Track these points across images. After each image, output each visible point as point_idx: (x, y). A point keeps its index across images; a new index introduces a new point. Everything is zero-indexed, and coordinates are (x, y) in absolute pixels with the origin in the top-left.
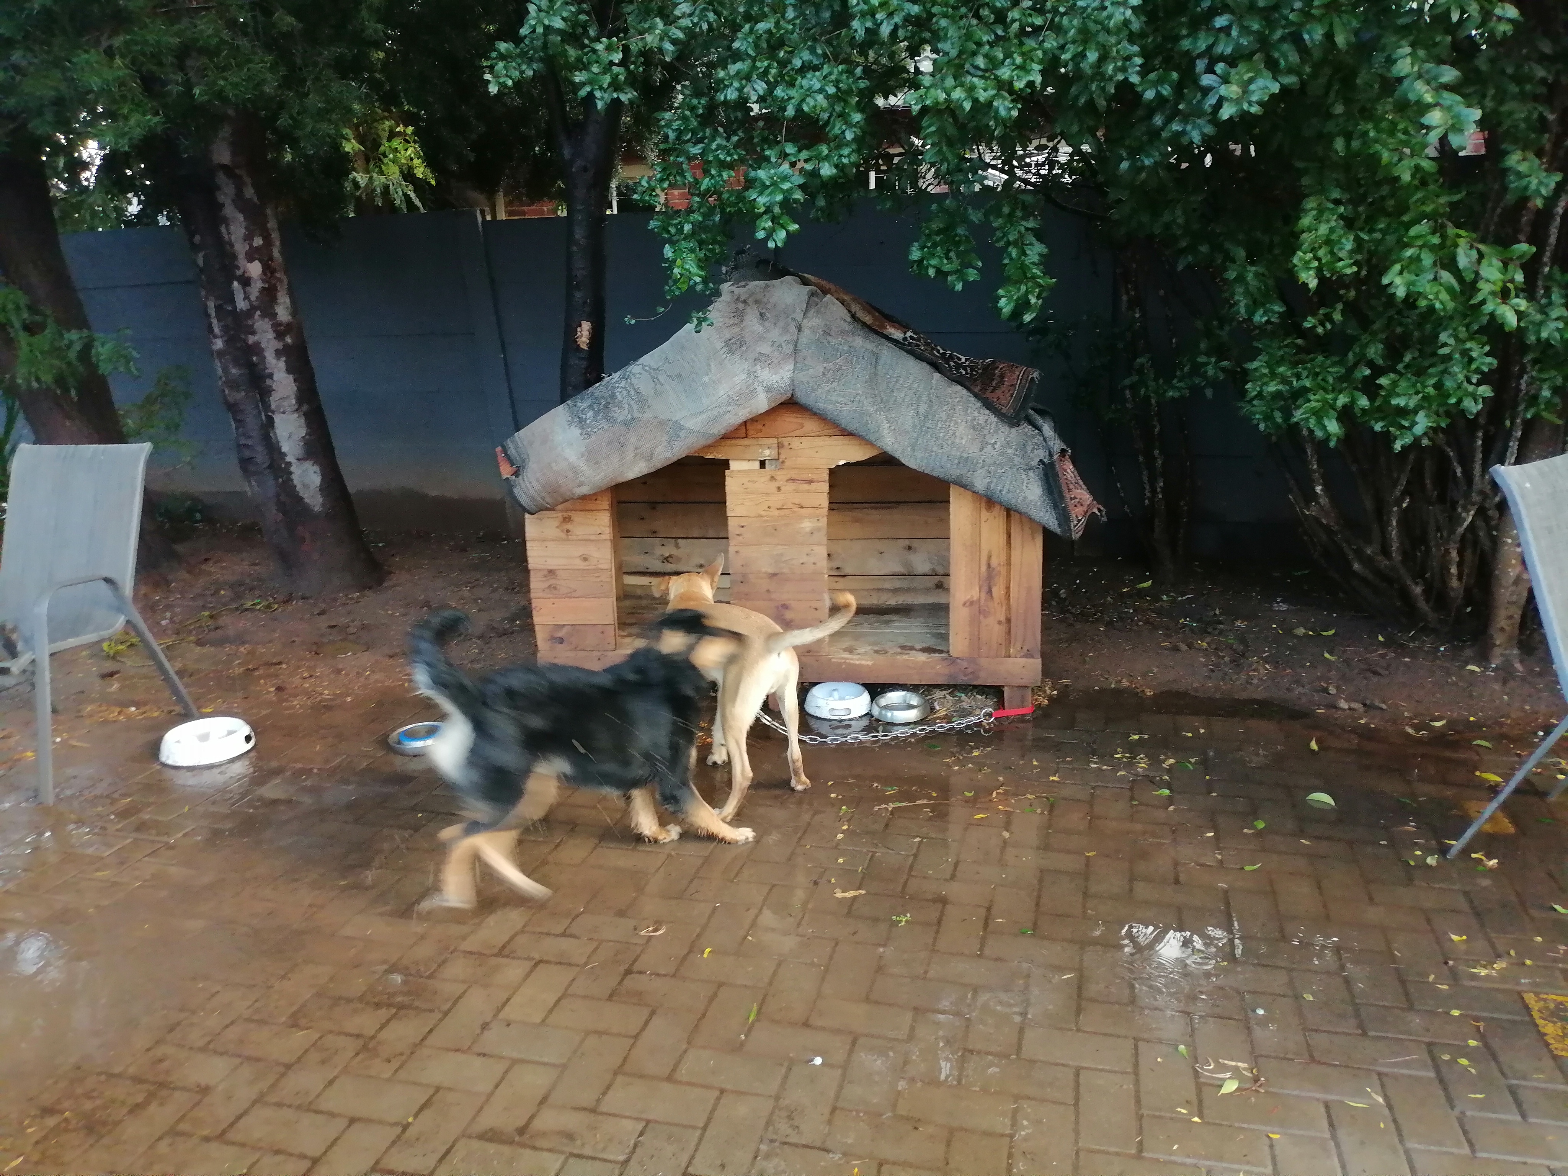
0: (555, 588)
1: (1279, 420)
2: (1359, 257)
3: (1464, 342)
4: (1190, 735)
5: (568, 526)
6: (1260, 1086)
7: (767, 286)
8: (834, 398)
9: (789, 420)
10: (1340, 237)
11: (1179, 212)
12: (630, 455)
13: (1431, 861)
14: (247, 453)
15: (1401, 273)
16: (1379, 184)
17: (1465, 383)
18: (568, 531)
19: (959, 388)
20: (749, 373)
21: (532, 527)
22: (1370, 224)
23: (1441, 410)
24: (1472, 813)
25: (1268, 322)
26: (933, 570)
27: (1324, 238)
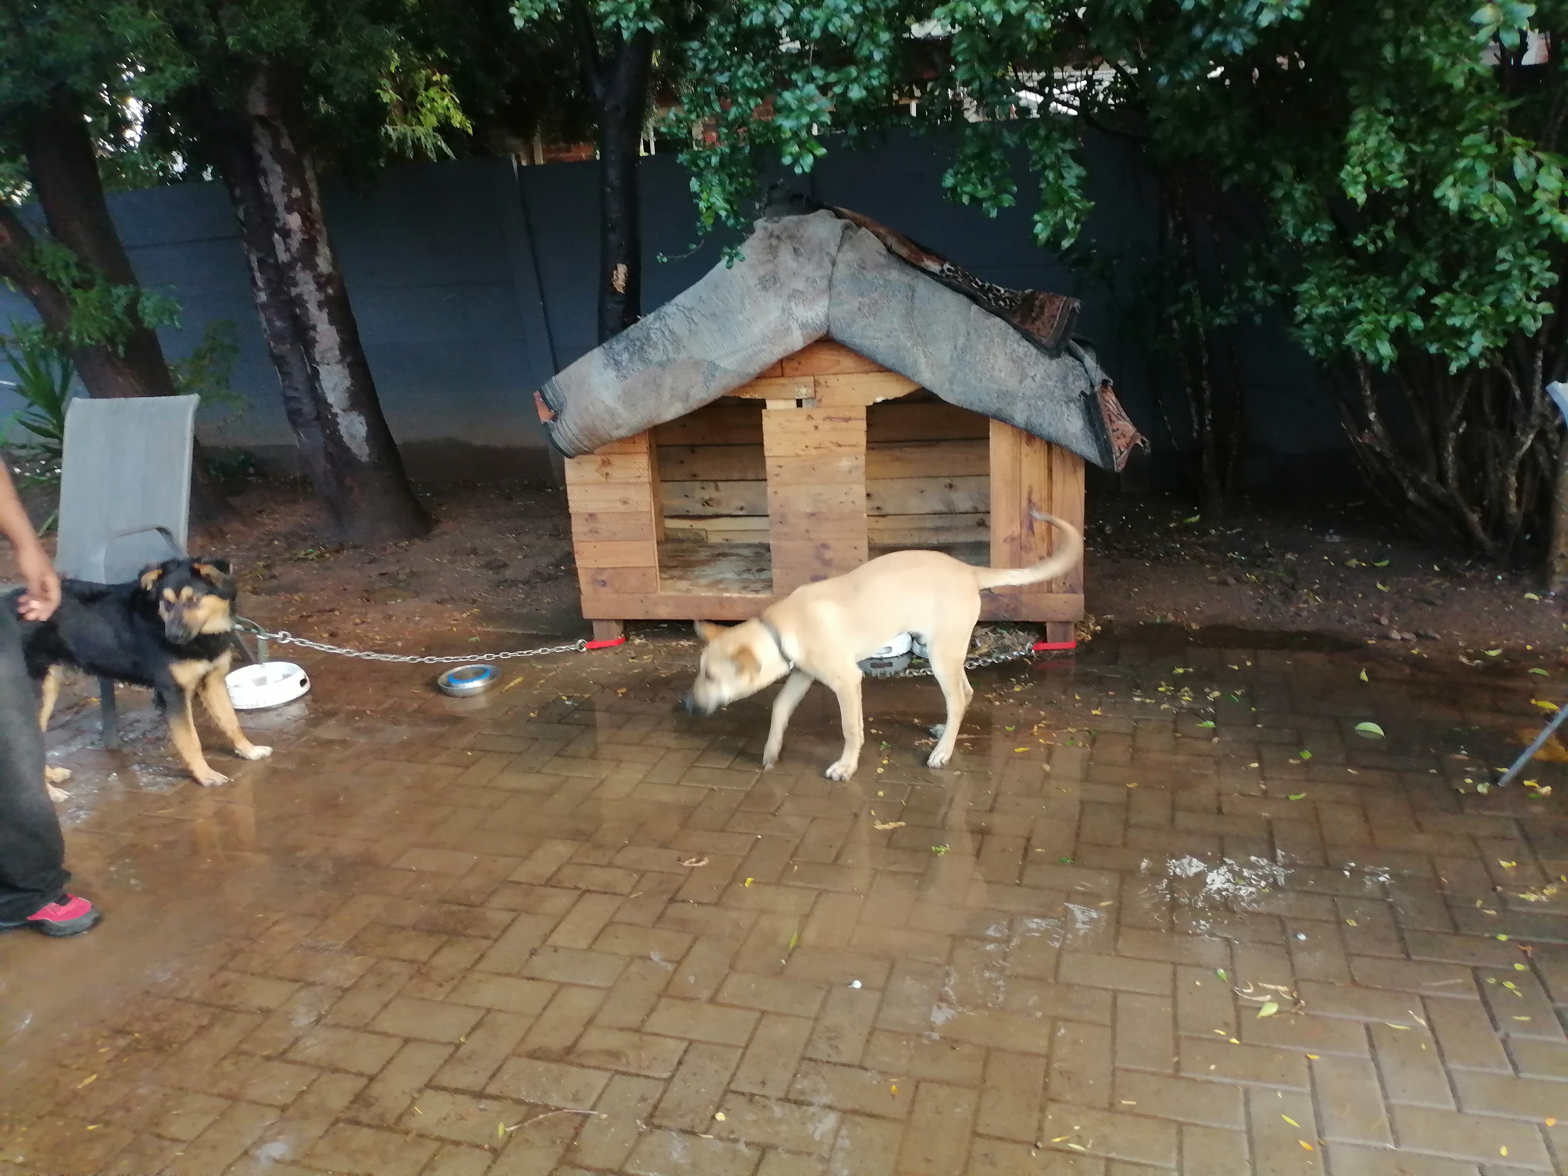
0: (596, 532)
1: (1330, 344)
2: (1411, 171)
3: (1522, 257)
4: (1236, 668)
5: (608, 470)
6: (1300, 1009)
7: (801, 221)
8: (870, 333)
9: (826, 358)
10: (1391, 149)
11: (1223, 128)
12: (666, 396)
13: (1482, 788)
14: (294, 405)
15: (1454, 185)
16: (1432, 92)
17: (1524, 300)
18: (607, 474)
19: (998, 319)
20: (783, 310)
21: (573, 471)
22: (1422, 135)
23: (1499, 329)
24: (1526, 741)
25: (1318, 242)
26: (975, 508)
27: (1372, 152)
